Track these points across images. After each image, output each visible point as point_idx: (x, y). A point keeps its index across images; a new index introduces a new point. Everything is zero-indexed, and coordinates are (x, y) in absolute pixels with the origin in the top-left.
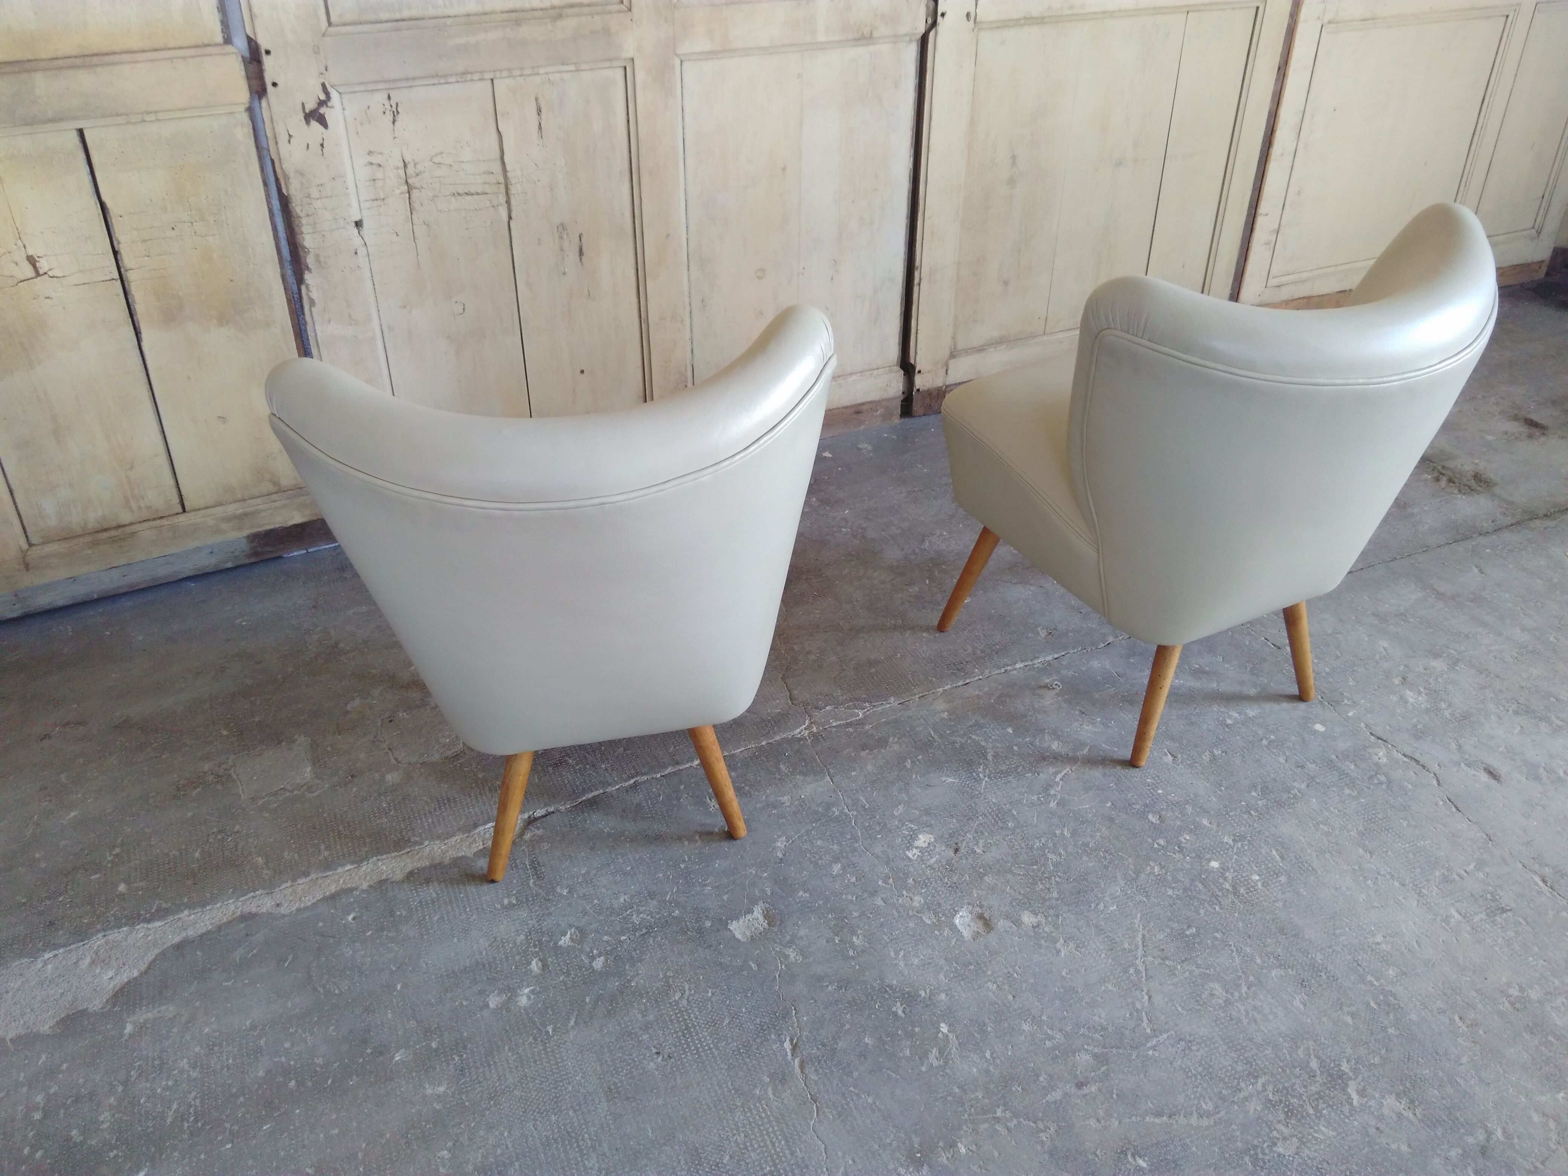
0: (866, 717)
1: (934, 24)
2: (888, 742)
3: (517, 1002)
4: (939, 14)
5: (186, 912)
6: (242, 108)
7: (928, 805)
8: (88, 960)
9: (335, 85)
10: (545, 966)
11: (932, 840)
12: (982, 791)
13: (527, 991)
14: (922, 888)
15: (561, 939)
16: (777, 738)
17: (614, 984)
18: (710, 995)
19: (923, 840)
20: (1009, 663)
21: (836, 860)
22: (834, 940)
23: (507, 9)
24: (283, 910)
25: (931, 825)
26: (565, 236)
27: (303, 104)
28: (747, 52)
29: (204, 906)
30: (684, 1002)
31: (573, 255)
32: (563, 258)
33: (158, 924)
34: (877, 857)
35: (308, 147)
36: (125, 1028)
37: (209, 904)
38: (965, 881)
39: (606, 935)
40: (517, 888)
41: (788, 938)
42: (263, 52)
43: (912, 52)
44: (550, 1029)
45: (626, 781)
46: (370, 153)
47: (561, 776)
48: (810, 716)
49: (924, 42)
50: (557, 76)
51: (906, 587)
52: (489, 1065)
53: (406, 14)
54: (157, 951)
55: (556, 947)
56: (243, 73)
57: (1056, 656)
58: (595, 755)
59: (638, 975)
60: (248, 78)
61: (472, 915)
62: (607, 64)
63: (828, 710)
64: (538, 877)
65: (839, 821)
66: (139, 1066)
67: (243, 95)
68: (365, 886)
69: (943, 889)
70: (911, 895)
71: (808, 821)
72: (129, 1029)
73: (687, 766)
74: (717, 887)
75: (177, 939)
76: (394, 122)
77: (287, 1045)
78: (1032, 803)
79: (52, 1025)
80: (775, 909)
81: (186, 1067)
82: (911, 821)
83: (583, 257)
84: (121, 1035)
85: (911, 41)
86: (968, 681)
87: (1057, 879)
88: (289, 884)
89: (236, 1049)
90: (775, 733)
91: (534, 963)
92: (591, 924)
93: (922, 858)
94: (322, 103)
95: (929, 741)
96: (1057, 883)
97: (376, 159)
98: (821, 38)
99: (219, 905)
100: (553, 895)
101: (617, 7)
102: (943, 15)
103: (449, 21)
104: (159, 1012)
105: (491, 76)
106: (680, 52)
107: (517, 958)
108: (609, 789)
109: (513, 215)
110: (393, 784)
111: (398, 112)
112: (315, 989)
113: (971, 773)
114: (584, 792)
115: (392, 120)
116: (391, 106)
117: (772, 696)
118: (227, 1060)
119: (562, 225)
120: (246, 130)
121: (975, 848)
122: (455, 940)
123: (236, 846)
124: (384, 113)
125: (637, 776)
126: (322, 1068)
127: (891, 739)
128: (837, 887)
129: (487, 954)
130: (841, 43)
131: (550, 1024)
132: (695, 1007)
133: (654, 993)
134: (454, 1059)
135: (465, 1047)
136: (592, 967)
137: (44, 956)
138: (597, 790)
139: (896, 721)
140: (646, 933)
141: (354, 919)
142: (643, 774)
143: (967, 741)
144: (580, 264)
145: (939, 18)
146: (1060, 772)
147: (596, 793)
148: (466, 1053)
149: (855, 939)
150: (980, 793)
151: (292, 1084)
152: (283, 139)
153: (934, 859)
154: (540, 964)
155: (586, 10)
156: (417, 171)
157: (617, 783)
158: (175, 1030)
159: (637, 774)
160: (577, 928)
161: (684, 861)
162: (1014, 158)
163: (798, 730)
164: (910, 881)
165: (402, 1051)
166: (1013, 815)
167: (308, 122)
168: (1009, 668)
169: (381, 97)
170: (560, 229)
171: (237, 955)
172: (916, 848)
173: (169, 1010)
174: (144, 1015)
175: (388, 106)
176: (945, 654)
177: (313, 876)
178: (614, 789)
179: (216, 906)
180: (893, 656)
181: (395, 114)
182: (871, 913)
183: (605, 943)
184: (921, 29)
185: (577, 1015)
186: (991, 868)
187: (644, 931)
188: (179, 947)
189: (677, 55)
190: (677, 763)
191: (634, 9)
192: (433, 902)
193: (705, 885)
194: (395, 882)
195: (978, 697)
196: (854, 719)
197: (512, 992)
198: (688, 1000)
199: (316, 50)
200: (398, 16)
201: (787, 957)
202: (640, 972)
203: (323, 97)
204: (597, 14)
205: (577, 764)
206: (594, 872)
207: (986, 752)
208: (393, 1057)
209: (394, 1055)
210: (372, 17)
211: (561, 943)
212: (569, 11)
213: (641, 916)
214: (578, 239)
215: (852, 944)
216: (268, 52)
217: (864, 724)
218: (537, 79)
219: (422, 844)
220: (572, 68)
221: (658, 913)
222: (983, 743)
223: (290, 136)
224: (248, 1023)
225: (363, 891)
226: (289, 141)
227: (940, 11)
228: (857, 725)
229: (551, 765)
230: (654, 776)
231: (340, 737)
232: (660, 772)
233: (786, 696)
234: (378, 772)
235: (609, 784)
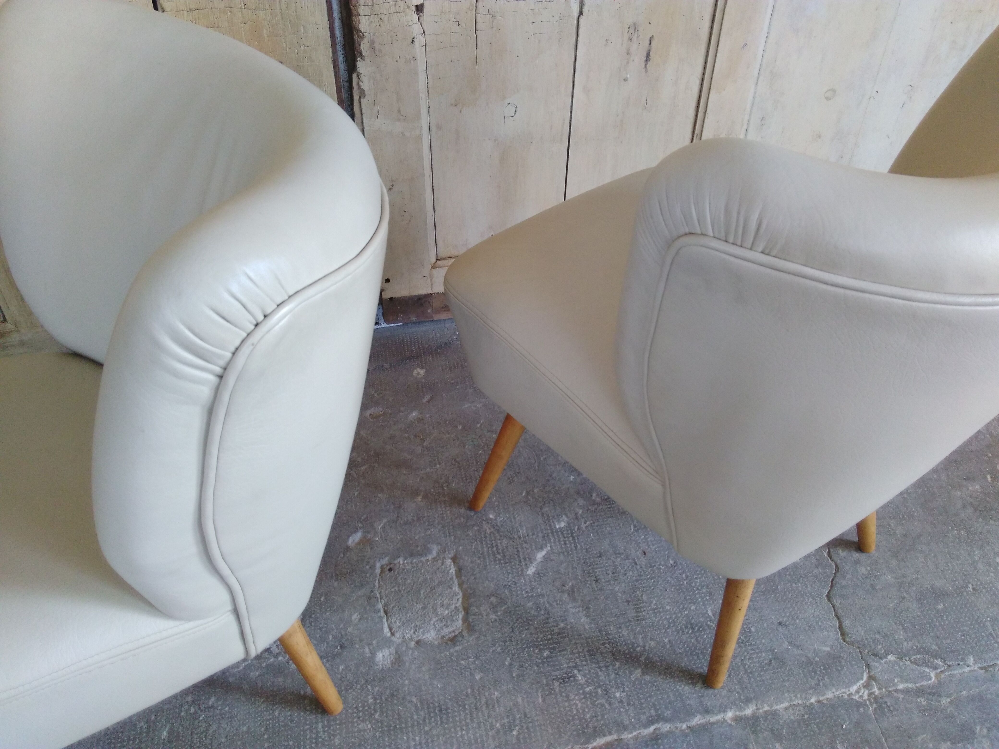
0: (940, 684)
2: (974, 733)
16: (830, 695)
26: (635, 38)
31: (639, 60)
32: (628, 63)
45: (646, 726)
47: (569, 700)
48: (868, 666)
51: (964, 483)
58: (608, 675)
63: (890, 661)
73: (719, 717)
83: (649, 64)
90: (826, 686)
108: (627, 736)
109: (585, 11)
110: (383, 669)
117: (817, 623)
119: (635, 24)
123: (208, 728)
125: (657, 721)
127: (978, 728)
138: (610, 734)
139: (981, 698)
142: (666, 720)
144: (644, 70)
147: (609, 738)
157: (634, 728)
163: (855, 688)
170: (632, 30)
178: (630, 736)
180: (962, 587)
190: (707, 711)
196: (925, 683)
205: (588, 684)
214: (649, 42)
217: (939, 696)
228: (930, 694)
229: (557, 679)
230: (679, 725)
231: (336, 584)
232: (686, 721)
233: (835, 626)
234: (369, 645)
235: (625, 729)
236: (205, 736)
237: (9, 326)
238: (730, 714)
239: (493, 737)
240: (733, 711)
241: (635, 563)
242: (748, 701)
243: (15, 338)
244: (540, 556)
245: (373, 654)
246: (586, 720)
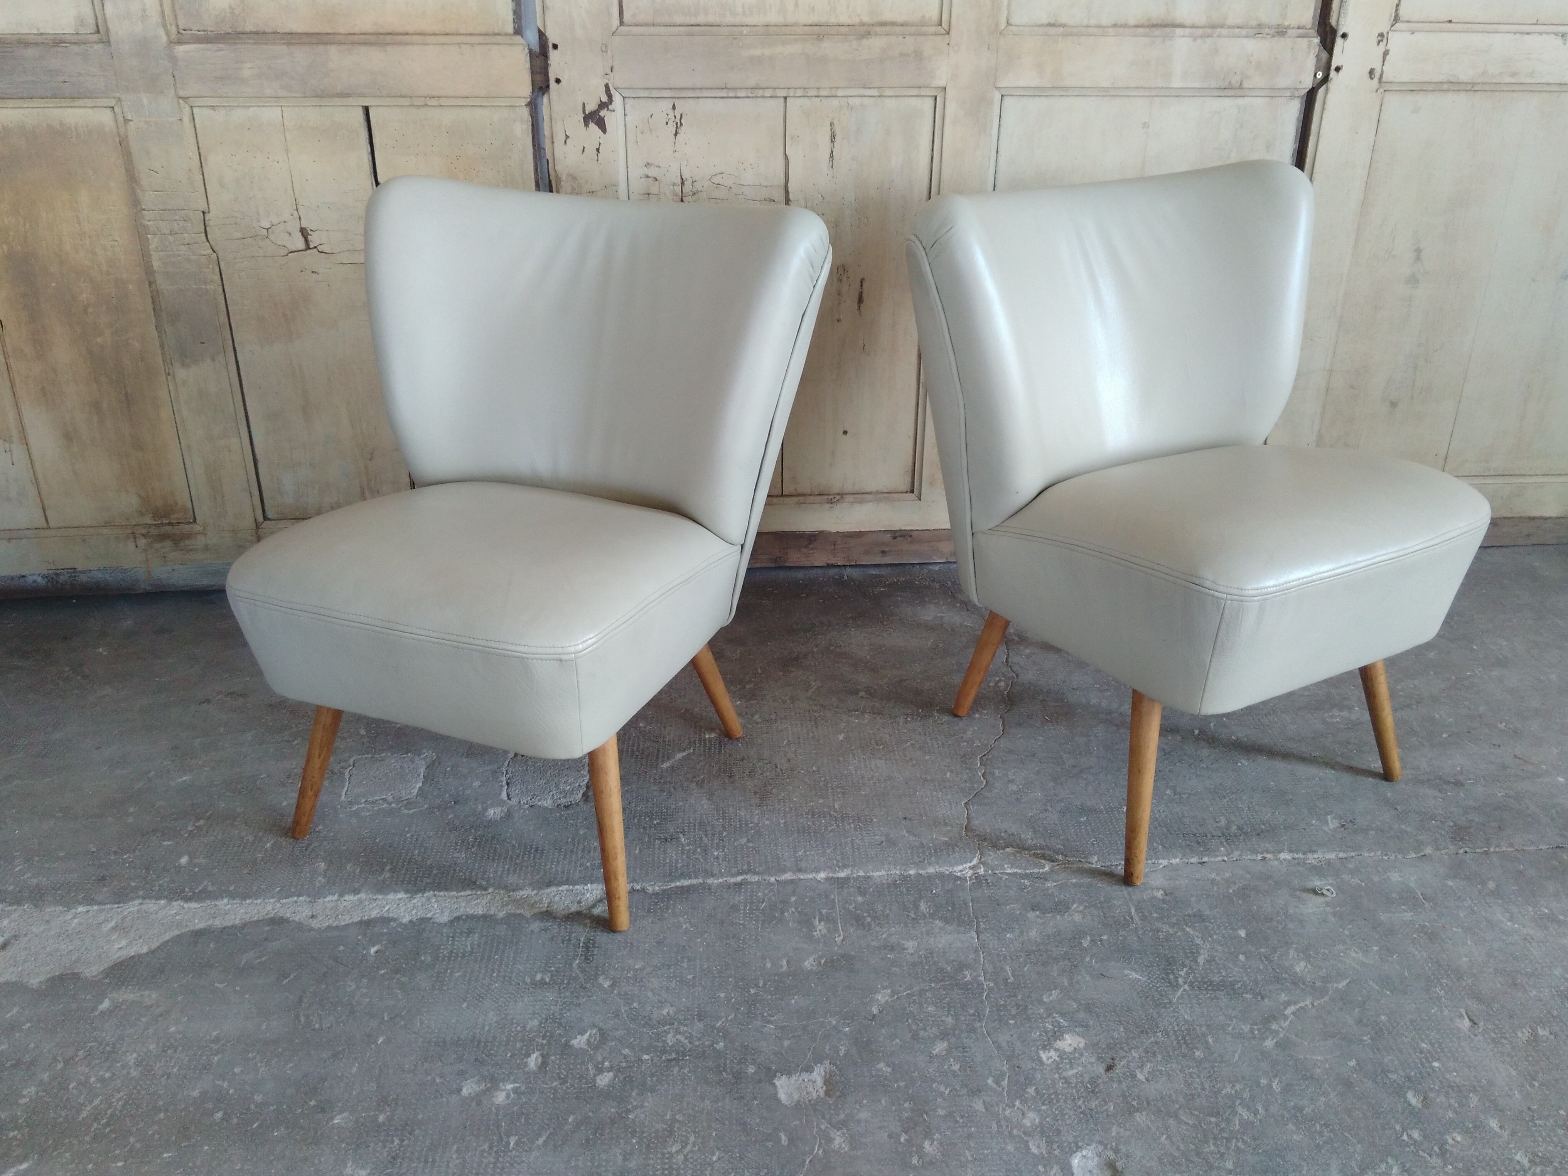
0: (1053, 873)
1: (1326, 79)
2: (1069, 908)
3: (493, 1097)
4: (1333, 67)
5: (225, 901)
6: (523, 102)
7: (1093, 999)
8: (113, 924)
9: (619, 88)
10: (544, 1064)
11: (1082, 1045)
12: (1175, 1000)
13: (509, 1087)
14: (1043, 1104)
15: (576, 1038)
16: (931, 870)
17: (610, 1109)
18: (715, 1158)
19: (1069, 1042)
20: (1271, 849)
21: (944, 1035)
22: (899, 1136)
23: (810, 22)
24: (315, 924)
25: (1087, 1026)
26: (845, 279)
27: (584, 104)
28: (1082, 92)
29: (245, 898)
30: (681, 1158)
31: (850, 302)
32: (840, 303)
33: (194, 905)
34: (999, 1047)
35: (583, 151)
36: (101, 1003)
37: (250, 898)
38: (1106, 1110)
39: (627, 1047)
40: (557, 966)
41: (842, 1116)
42: (550, 46)
43: (1293, 110)
44: (513, 1141)
45: (735, 876)
46: (648, 165)
47: (665, 853)
48: (981, 854)
49: (1310, 99)
50: (858, 101)
52: (426, 1162)
53: (701, 19)
54: (177, 932)
55: (567, 1045)
56: (528, 65)
57: (1341, 855)
59: (642, 1107)
60: (533, 73)
61: (496, 982)
62: (915, 92)
63: (1007, 852)
64: (586, 959)
65: (968, 989)
66: (91, 1047)
67: (525, 89)
68: (405, 920)
69: (1072, 1112)
70: (1025, 1109)
71: (927, 979)
72: (106, 1004)
73: (811, 876)
74: (782, 1028)
75: (202, 925)
76: (676, 135)
77: (237, 1070)
78: (1239, 1034)
79: (43, 979)
80: (841, 1075)
81: (131, 1063)
82: (1062, 1015)
83: (862, 305)
84: (95, 1008)
85: (1292, 97)
86: (1205, 859)
87: (1240, 1144)
88: (336, 897)
89: (187, 1058)
90: (930, 864)
91: (534, 1057)
92: (617, 1030)
93: (1058, 1064)
94: (602, 105)
95: (1125, 919)
96: (1238, 1149)
97: (652, 172)
98: (1177, 83)
99: (259, 901)
100: (593, 984)
101: (933, 29)
102: (1338, 69)
103: (745, 30)
104: (142, 996)
105: (783, 93)
106: (1001, 84)
107: (518, 1045)
108: (710, 881)
110: (491, 820)
111: (681, 124)
112: (297, 1017)
113: (1167, 974)
114: (683, 876)
115: (674, 132)
116: (675, 117)
118: (173, 1067)
119: (843, 266)
120: (524, 126)
121: (1138, 1072)
122: (465, 1005)
124: (667, 123)
125: (747, 873)
126: (256, 1107)
127: (1075, 906)
128: (931, 1070)
129: (489, 1031)
130: (1201, 92)
131: (515, 1135)
132: (690, 1169)
133: (650, 1134)
134: (393, 1142)
135: (411, 1132)
136: (594, 1081)
137: (77, 909)
138: (696, 878)
139: (1090, 886)
140: (675, 1059)
141: (377, 952)
142: (755, 873)
143: (1176, 933)
144: (857, 312)
145: (1333, 73)
146: (1295, 1003)
147: (694, 881)
148: (409, 1139)
149: (927, 1144)
150: (1170, 1003)
151: (219, 1115)
152: (560, 138)
153: (1074, 1071)
154: (540, 1060)
155: (898, 29)
156: (694, 190)
157: (722, 876)
158: (144, 1020)
159: (749, 872)
160: (600, 1030)
161: (757, 986)
162: (1418, 251)
163: (960, 868)
164: (1031, 1090)
165: (346, 1114)
166: (1207, 1042)
167: (586, 124)
168: (1269, 856)
169: (666, 105)
170: (841, 272)
171: (245, 958)
172: (1056, 1050)
173: (151, 996)
174: (127, 995)
175: (671, 116)
176: (1187, 821)
177: (362, 895)
178: (717, 882)
179: (255, 902)
181: (678, 126)
182: (962, 1117)
183: (622, 1057)
184: (1308, 84)
185: (551, 1134)
186: (1148, 1103)
187: (674, 1056)
188: (198, 934)
189: (997, 88)
190: (800, 870)
191: (952, 32)
192: (464, 956)
193: (770, 1022)
194: (437, 923)
195: (1213, 882)
196: (1036, 870)
197: (494, 1082)
198: (685, 1156)
199: (604, 49)
200: (693, 21)
201: (830, 1140)
202: (646, 1104)
203: (605, 99)
204: (910, 35)
205: (689, 846)
206: (649, 970)
207: (1198, 952)
208: (332, 1118)
209: (335, 1115)
210: (666, 19)
211: (575, 1042)
212: (878, 29)
213: (678, 1037)
214: (860, 284)
215: (921, 1148)
216: (555, 47)
217: (1047, 881)
218: (835, 102)
219: (486, 889)
220: (875, 92)
221: (699, 1039)
222: (1198, 941)
223: (567, 137)
224: (214, 1034)
225: (401, 924)
226: (565, 142)
227: (1334, 65)
228: (1036, 878)
229: (660, 839)
230: (767, 878)
231: (465, 760)
232: (776, 875)
233: (962, 825)
234: (483, 803)
235: (713, 875)
236: (306, 850)
237: (197, 528)
238: (822, 875)
239: (580, 872)
240: (826, 873)
241: (776, 767)
242: (845, 866)
243: (200, 541)
244: (679, 756)
245: (485, 810)
246: (676, 867)
